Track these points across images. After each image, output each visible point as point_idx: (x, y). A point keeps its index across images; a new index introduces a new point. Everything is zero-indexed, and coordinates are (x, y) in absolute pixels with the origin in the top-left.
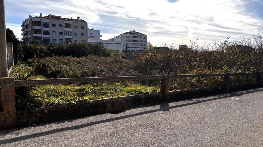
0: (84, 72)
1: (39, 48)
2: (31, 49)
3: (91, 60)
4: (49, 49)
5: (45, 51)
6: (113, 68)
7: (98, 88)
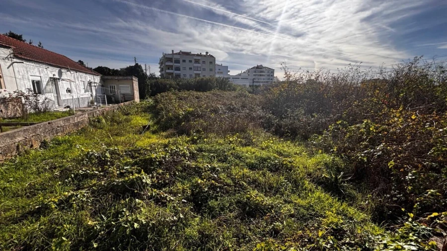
0: (189, 113)
1: (169, 83)
2: (161, 84)
3: (213, 94)
4: (178, 84)
5: (175, 86)
6: (233, 106)
7: (193, 147)
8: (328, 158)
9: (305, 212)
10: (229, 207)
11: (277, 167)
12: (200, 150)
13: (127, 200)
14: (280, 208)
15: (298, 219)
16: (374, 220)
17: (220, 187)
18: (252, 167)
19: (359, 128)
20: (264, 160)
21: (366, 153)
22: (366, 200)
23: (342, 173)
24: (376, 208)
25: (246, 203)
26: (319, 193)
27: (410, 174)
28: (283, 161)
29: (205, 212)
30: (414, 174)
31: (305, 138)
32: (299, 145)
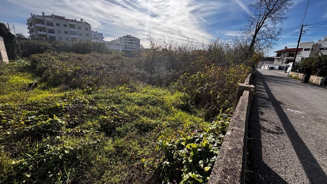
1: (43, 45)
2: (34, 45)
3: (93, 56)
4: (54, 46)
7: (90, 96)
8: (181, 94)
9: (175, 123)
10: (130, 129)
11: (155, 102)
12: (97, 98)
13: (48, 138)
14: (161, 124)
15: (172, 127)
16: (206, 121)
17: (121, 119)
18: (140, 104)
19: (195, 76)
20: (146, 99)
21: (200, 89)
22: (201, 112)
23: (189, 101)
24: (206, 115)
25: (141, 125)
26: (180, 113)
27: (219, 96)
28: (158, 98)
29: (115, 135)
30: (220, 95)
31: (167, 85)
32: (164, 89)
